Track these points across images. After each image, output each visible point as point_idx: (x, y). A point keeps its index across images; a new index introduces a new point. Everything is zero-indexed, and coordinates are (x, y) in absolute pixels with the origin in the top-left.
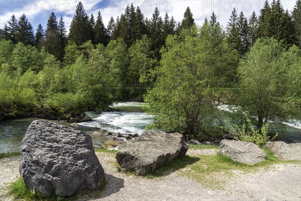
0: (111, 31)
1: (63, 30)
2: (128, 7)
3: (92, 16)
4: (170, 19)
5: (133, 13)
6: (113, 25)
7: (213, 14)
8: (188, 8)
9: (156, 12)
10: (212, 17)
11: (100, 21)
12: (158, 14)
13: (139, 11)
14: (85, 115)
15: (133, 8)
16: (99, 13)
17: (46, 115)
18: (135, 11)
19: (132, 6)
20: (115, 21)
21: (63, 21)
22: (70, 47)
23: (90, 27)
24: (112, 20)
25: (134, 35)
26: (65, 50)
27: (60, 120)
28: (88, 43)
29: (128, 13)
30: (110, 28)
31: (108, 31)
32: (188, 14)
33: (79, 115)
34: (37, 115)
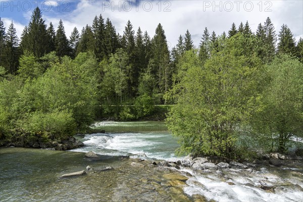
0: (75, 43)
1: (14, 38)
2: (96, 18)
3: (51, 25)
4: (143, 34)
5: (102, 25)
6: (77, 37)
7: (188, 32)
8: (160, 24)
9: (129, 26)
10: (186, 35)
11: (61, 31)
12: (131, 28)
13: (109, 23)
14: (75, 139)
15: (101, 20)
16: (61, 23)
17: (24, 142)
18: (105, 23)
19: (101, 17)
20: (80, 33)
21: (14, 27)
22: (26, 58)
23: (50, 37)
24: (76, 31)
25: (105, 48)
26: (20, 62)
27: (46, 148)
28: (52, 55)
29: (97, 25)
30: (73, 39)
31: (72, 43)
32: (160, 30)
33: (68, 139)
34: (13, 144)
